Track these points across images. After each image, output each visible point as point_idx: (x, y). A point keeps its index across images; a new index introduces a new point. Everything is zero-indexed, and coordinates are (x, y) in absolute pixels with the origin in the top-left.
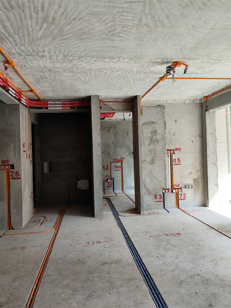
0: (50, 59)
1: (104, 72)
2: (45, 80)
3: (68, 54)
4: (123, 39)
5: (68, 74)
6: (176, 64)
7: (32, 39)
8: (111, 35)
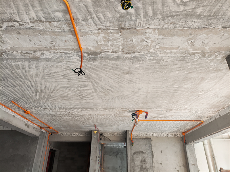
0: (51, 110)
1: (92, 116)
2: (55, 121)
3: (61, 107)
4: (92, 99)
5: (68, 118)
6: (139, 112)
7: (34, 100)
8: (82, 97)
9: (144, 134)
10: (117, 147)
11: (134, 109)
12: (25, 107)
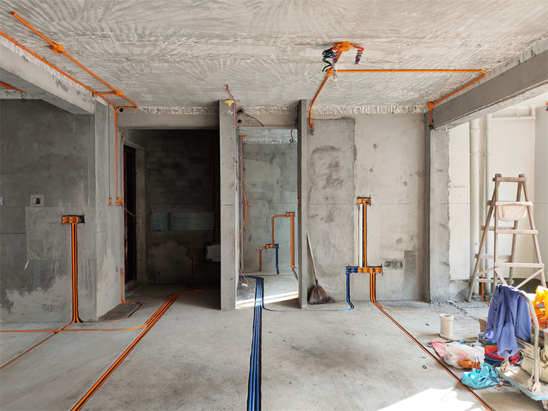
0: (118, 40)
1: (221, 60)
2: (127, 74)
3: (143, 33)
4: (225, 6)
5: (160, 64)
6: (340, 46)
7: (73, 9)
9: (340, 109)
10: (273, 143)
11: (329, 37)
12: (49, 32)
